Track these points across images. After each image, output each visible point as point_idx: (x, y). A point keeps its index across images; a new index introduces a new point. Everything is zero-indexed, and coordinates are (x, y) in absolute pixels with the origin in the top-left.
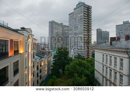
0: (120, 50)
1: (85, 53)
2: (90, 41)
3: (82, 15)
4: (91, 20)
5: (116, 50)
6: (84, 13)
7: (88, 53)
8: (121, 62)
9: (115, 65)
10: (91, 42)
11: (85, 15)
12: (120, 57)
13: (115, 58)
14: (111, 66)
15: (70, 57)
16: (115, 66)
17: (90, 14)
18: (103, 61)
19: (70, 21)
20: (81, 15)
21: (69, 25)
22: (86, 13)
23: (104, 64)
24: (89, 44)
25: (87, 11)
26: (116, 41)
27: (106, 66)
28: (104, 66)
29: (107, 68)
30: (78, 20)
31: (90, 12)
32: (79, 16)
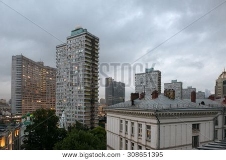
0: (147, 113)
1: (87, 120)
2: (96, 99)
3: (82, 51)
4: (97, 62)
5: (141, 112)
6: (86, 49)
7: (93, 119)
8: (148, 131)
9: (139, 135)
10: (97, 101)
11: (87, 52)
12: (146, 122)
13: (140, 125)
14: (133, 139)
15: (60, 127)
16: (140, 137)
17: (96, 52)
18: (121, 132)
19: (58, 61)
20: (79, 51)
21: (56, 67)
22: (90, 49)
23: (121, 136)
24: (94, 103)
25: (90, 45)
26: (140, 99)
27: (125, 138)
28: (121, 139)
29: (127, 141)
30: (74, 60)
31: (96, 48)
32: (77, 52)
